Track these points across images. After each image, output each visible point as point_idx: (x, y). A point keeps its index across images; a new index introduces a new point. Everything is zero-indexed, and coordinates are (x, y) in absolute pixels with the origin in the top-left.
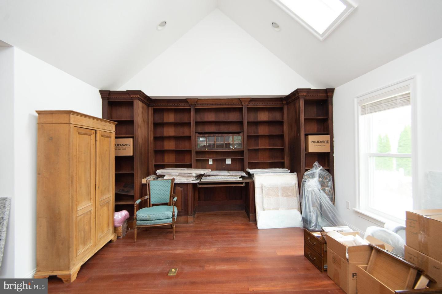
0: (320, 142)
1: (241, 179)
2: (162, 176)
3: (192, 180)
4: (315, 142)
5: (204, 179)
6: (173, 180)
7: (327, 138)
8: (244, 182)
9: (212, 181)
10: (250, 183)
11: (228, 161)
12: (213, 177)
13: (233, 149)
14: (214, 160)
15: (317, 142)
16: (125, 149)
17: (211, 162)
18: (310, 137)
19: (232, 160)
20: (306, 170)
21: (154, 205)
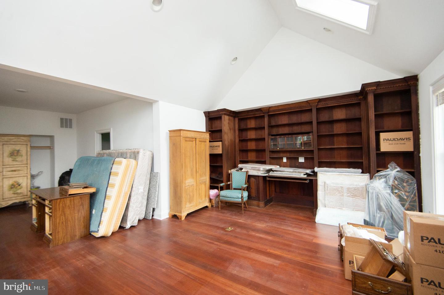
0: (396, 139)
1: (306, 176)
2: (241, 169)
3: (261, 174)
4: (389, 140)
5: (271, 174)
6: (247, 172)
7: (409, 134)
8: (308, 179)
9: (277, 176)
10: (313, 180)
11: (301, 160)
12: (280, 172)
13: (303, 149)
14: (287, 158)
15: (392, 140)
16: (217, 149)
17: (285, 160)
18: (381, 134)
19: (305, 159)
20: (378, 171)
21: (234, 189)
